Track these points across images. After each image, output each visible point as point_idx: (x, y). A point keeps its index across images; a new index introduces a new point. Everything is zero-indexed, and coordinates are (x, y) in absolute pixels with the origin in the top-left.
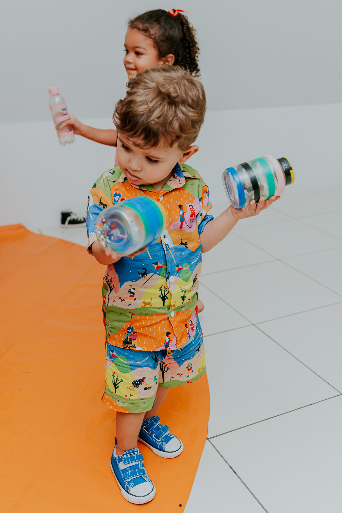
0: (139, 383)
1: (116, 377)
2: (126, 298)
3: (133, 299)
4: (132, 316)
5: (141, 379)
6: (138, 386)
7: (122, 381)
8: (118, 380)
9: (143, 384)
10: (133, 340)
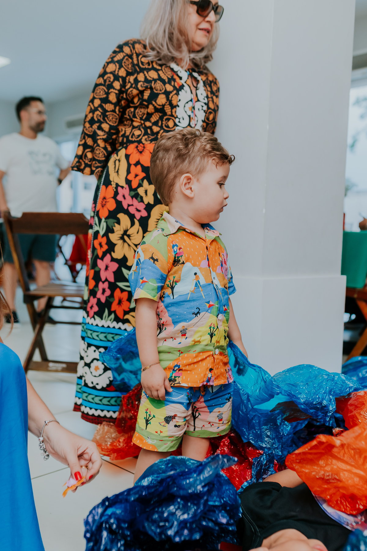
0: (171, 419)
1: (149, 413)
2: (178, 337)
3: (184, 338)
4: (180, 355)
5: (173, 415)
6: (169, 422)
7: (154, 416)
8: (151, 416)
9: (174, 420)
10: (177, 378)
